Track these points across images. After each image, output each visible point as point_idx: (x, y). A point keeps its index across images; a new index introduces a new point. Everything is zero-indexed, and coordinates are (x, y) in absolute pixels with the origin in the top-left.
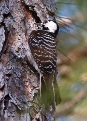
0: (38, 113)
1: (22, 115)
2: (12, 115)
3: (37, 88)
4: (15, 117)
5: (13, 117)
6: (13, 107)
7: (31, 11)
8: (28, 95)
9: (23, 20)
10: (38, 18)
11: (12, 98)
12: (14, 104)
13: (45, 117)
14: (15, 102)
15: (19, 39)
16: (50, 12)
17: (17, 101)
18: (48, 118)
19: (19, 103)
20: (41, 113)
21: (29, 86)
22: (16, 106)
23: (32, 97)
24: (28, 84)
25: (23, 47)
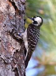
0: (16, 64)
1: (7, 66)
2: (2, 65)
3: (15, 49)
4: (3, 67)
5: (2, 66)
6: (2, 61)
7: (11, 2)
8: (10, 53)
9: (7, 8)
10: (16, 6)
11: (2, 55)
12: (3, 59)
13: (20, 66)
14: (3, 58)
15: (5, 19)
16: (23, 3)
17: (5, 57)
18: (21, 67)
19: (6, 59)
20: (18, 65)
21: (11, 48)
22: (4, 60)
23: (13, 55)
24: (10, 46)
25: (7, 24)
